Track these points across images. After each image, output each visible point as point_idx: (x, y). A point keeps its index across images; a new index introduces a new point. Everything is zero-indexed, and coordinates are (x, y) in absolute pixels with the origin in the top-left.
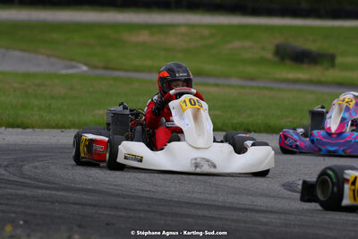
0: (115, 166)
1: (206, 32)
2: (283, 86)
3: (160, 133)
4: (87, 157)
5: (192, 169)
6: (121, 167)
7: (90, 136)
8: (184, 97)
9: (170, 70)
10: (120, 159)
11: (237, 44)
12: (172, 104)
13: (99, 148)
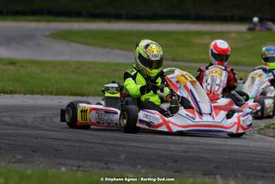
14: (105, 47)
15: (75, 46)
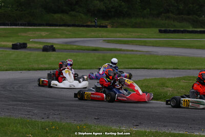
0: (50, 87)
3: (60, 78)
4: (42, 84)
5: (69, 87)
6: (52, 87)
7: (42, 79)
8: (66, 70)
9: (62, 62)
10: (52, 85)
12: (63, 71)
13: (45, 82)
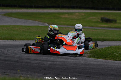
1: (83, 15)
2: (101, 28)
11: (91, 17)
14: (25, 19)
15: (13, 19)
